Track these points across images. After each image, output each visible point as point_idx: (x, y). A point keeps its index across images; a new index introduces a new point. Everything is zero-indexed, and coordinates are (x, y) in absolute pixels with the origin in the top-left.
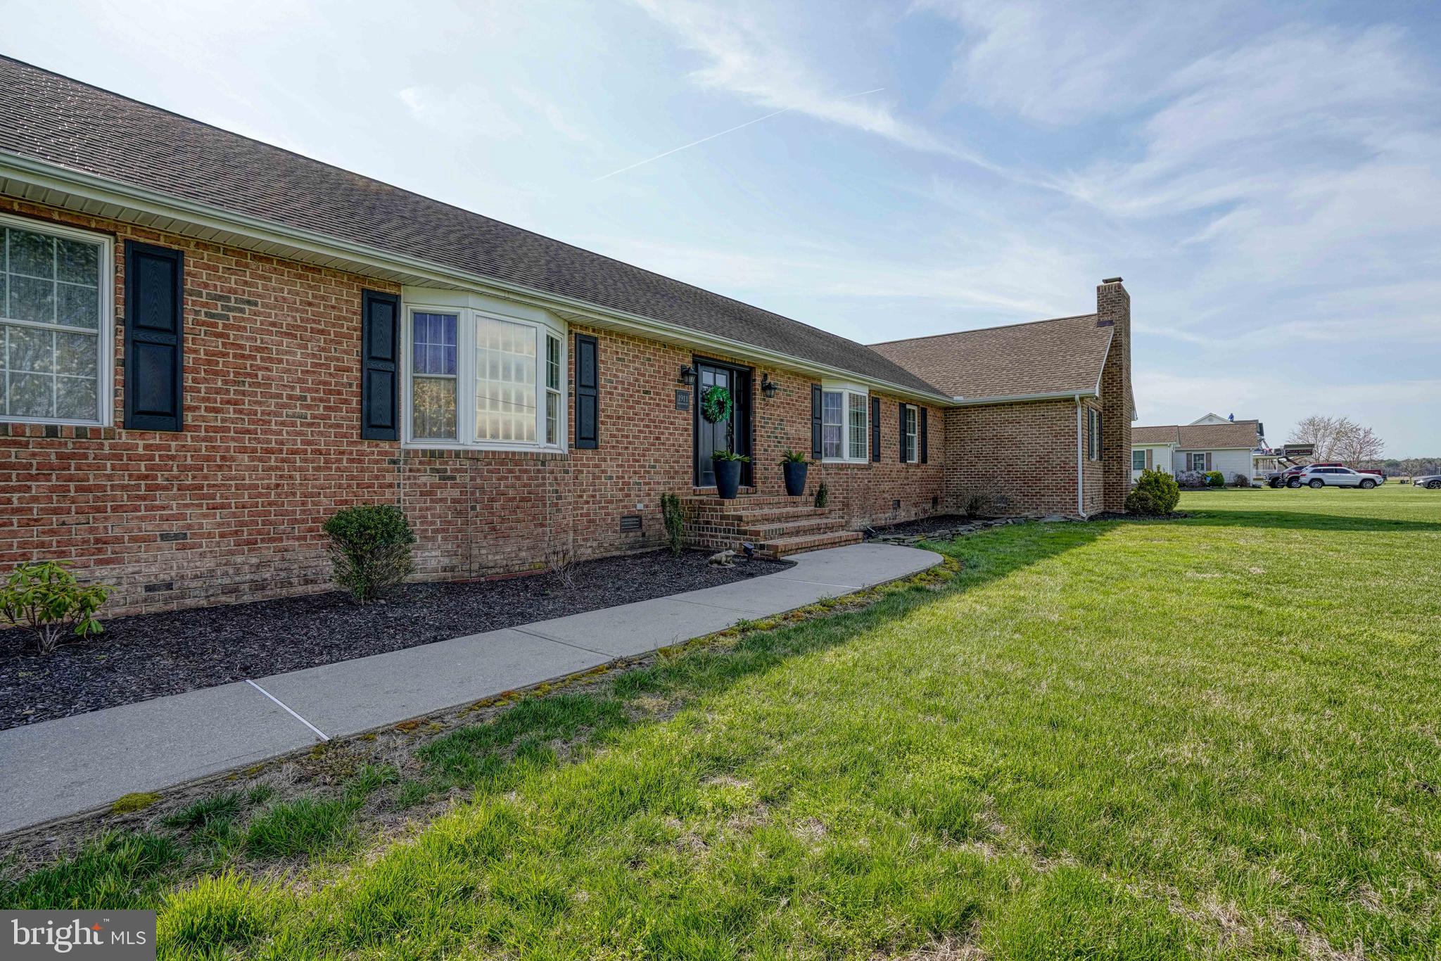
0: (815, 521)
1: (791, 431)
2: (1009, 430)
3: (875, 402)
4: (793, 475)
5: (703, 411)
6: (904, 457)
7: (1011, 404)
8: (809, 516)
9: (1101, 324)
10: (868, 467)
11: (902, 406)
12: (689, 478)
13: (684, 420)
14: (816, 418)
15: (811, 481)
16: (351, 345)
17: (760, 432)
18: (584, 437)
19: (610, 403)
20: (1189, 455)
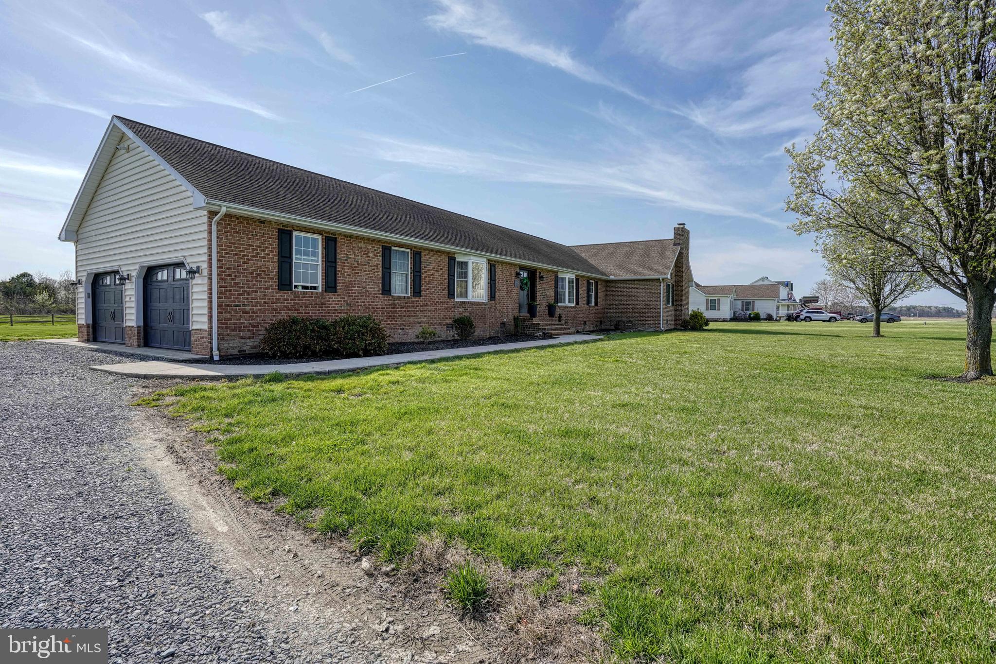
0: (560, 326)
1: (548, 293)
2: (634, 292)
3: (577, 280)
4: (551, 310)
5: (521, 285)
6: (588, 302)
7: (634, 280)
8: (558, 325)
9: (675, 244)
10: (574, 307)
11: (588, 281)
12: (518, 310)
13: (516, 290)
14: (556, 287)
16: (446, 272)
17: (538, 294)
18: (492, 296)
19: (498, 286)
20: (743, 302)
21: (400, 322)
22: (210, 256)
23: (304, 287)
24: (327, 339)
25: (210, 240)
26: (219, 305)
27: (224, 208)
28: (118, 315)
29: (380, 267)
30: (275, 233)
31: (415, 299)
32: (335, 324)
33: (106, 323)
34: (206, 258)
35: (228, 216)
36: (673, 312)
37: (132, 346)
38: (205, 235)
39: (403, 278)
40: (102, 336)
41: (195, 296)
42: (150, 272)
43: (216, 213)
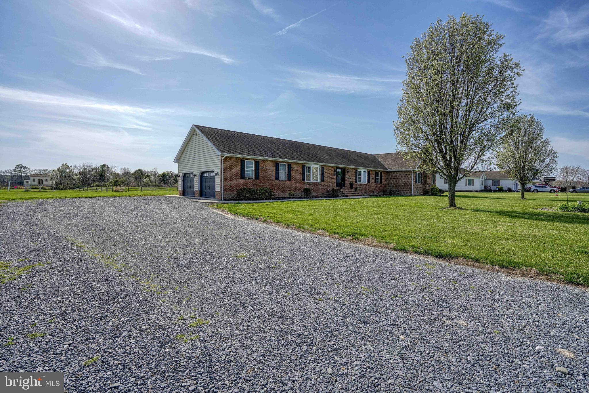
1: (352, 178)
3: (369, 172)
4: (351, 185)
5: (337, 175)
6: (376, 182)
8: (353, 191)
10: (367, 184)
11: (376, 172)
12: (335, 186)
13: (335, 177)
14: (356, 176)
15: (354, 187)
16: (302, 171)
17: (346, 179)
18: (322, 180)
19: (325, 176)
20: (493, 181)
21: (282, 190)
22: (221, 169)
23: (249, 178)
24: (254, 195)
25: (221, 165)
26: (224, 184)
27: (225, 155)
28: (192, 187)
29: (275, 170)
30: (240, 161)
31: (288, 182)
32: (257, 190)
33: (188, 190)
34: (220, 170)
35: (226, 157)
36: (421, 186)
37: (197, 197)
38: (220, 163)
39: (284, 174)
40: (186, 194)
41: (217, 181)
42: (203, 173)
43: (223, 157)
